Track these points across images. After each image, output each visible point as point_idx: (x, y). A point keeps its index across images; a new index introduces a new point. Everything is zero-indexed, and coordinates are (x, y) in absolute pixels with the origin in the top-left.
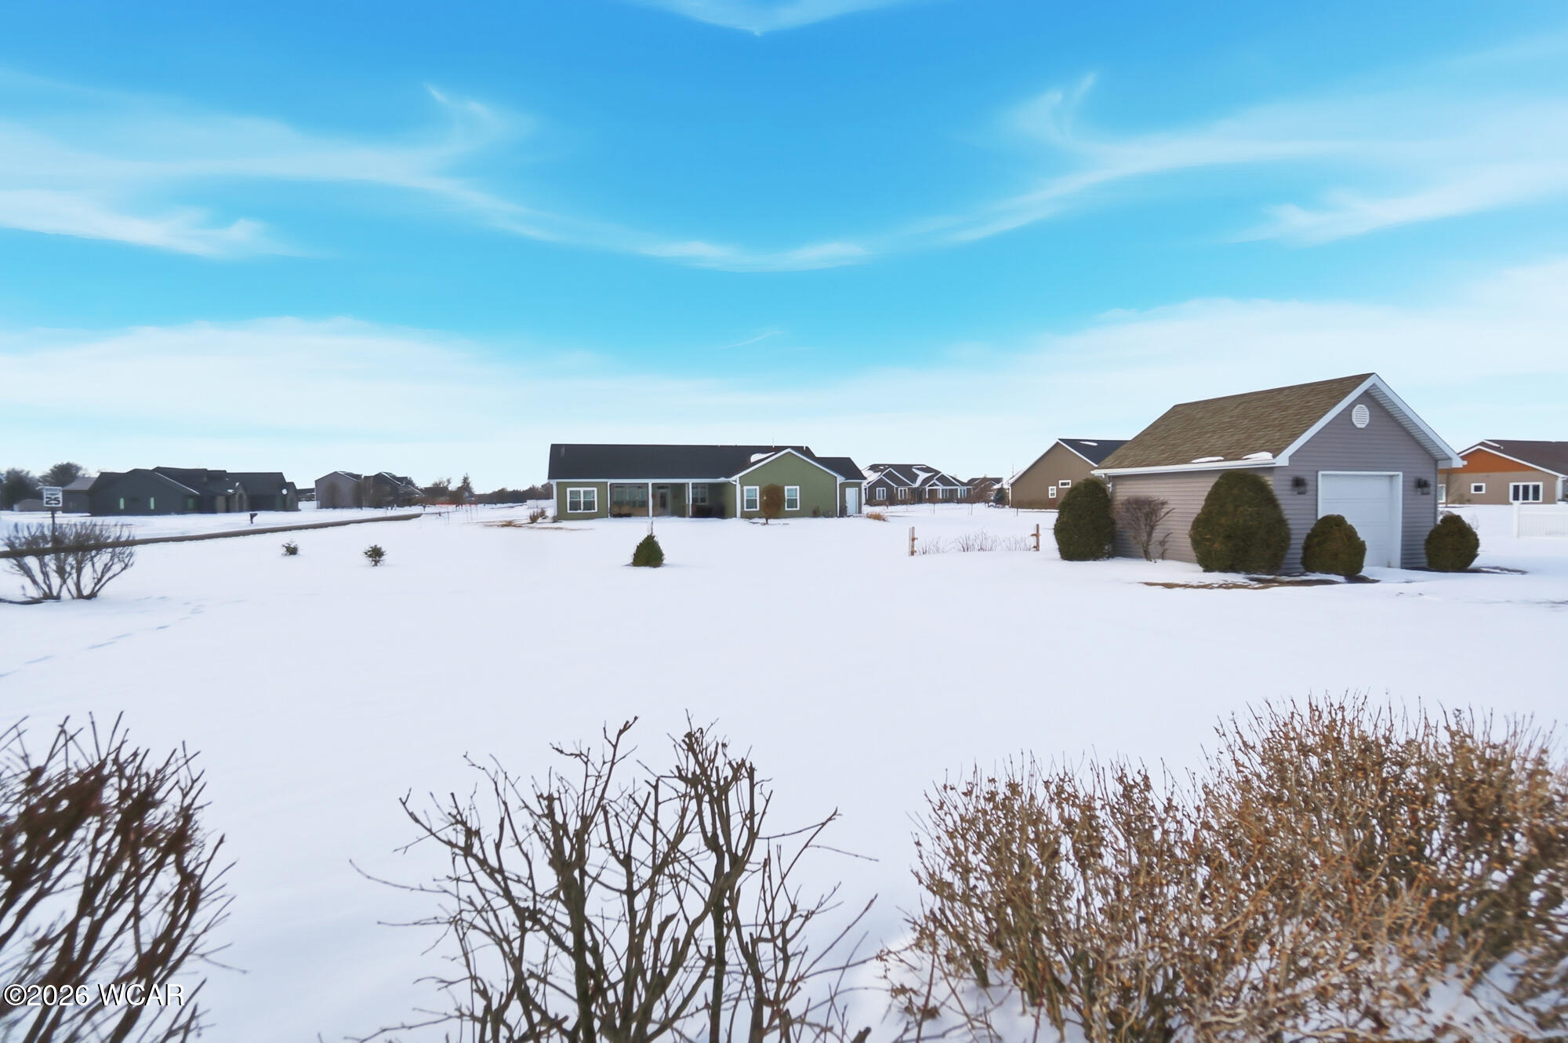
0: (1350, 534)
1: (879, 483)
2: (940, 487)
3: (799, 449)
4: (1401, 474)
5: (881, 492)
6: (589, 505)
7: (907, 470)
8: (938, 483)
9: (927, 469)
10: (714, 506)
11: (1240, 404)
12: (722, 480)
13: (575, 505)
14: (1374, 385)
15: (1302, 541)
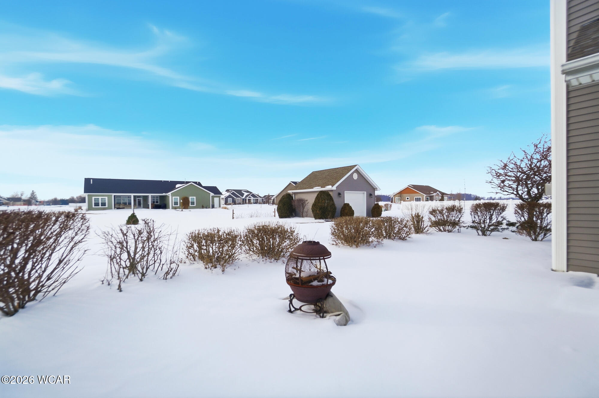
0: (350, 208)
1: (229, 196)
2: (252, 198)
3: (195, 183)
4: (366, 192)
5: (230, 200)
6: (104, 204)
7: (240, 192)
8: (251, 196)
9: (248, 192)
10: (161, 204)
11: (328, 172)
12: (164, 194)
13: (97, 204)
14: (358, 168)
15: (340, 210)
